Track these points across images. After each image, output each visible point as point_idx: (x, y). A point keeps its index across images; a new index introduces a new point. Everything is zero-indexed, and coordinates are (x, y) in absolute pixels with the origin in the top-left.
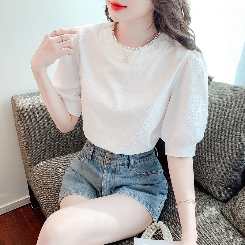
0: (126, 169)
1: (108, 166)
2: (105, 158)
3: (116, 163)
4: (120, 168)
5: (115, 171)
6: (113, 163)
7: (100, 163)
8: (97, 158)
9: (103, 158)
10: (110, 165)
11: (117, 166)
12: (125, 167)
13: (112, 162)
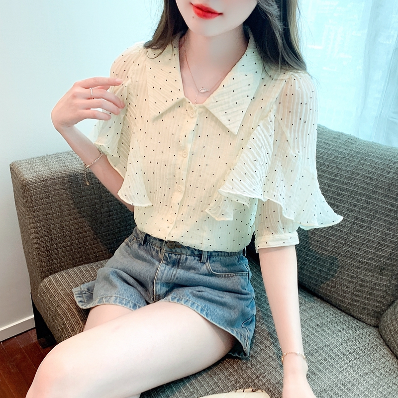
0: (196, 261)
1: (167, 255)
2: (164, 244)
3: (181, 251)
4: (186, 259)
5: (179, 263)
6: (176, 251)
7: (156, 250)
8: (153, 242)
9: (160, 242)
10: (170, 255)
11: (182, 256)
12: (195, 259)
13: (174, 250)
